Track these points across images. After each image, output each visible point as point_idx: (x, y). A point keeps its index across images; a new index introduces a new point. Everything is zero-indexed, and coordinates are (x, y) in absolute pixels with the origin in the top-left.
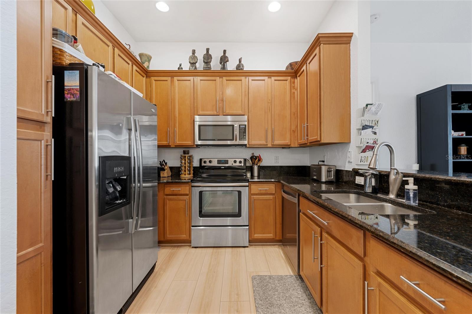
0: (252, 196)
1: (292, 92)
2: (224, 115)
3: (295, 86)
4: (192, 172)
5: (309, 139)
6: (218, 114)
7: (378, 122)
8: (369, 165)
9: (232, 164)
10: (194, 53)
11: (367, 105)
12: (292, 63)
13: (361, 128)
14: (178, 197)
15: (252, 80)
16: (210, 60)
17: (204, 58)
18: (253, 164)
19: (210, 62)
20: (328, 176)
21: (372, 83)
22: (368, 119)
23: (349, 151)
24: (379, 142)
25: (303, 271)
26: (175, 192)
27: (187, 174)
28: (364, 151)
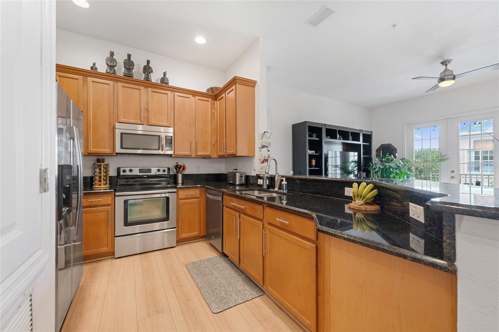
0: (179, 201)
1: (212, 112)
2: (149, 125)
3: (215, 107)
4: (108, 182)
5: (227, 152)
6: (142, 123)
7: (270, 143)
8: (266, 171)
9: (156, 173)
10: (112, 55)
11: (264, 132)
12: (213, 88)
13: (261, 147)
14: (97, 209)
15: (178, 96)
16: (132, 67)
17: (125, 63)
18: (177, 173)
19: (133, 69)
20: (241, 180)
21: (267, 112)
22: (265, 141)
23: (254, 162)
24: (271, 157)
25: (225, 248)
26: (94, 204)
27: (102, 184)
28: (263, 162)
